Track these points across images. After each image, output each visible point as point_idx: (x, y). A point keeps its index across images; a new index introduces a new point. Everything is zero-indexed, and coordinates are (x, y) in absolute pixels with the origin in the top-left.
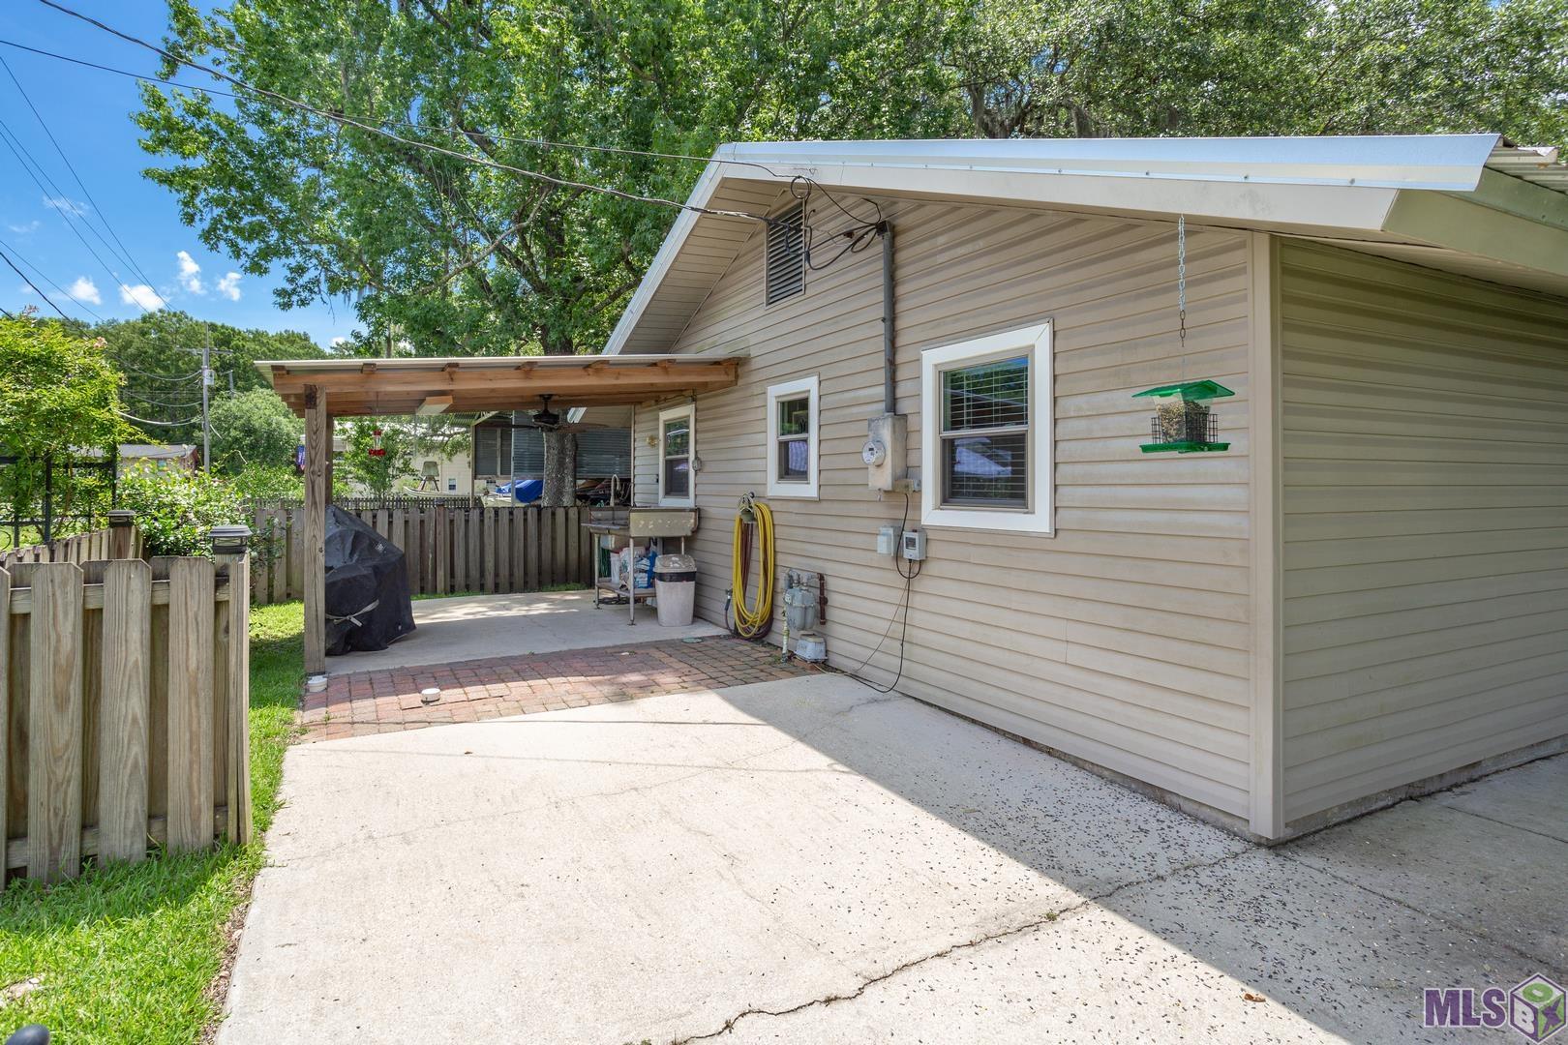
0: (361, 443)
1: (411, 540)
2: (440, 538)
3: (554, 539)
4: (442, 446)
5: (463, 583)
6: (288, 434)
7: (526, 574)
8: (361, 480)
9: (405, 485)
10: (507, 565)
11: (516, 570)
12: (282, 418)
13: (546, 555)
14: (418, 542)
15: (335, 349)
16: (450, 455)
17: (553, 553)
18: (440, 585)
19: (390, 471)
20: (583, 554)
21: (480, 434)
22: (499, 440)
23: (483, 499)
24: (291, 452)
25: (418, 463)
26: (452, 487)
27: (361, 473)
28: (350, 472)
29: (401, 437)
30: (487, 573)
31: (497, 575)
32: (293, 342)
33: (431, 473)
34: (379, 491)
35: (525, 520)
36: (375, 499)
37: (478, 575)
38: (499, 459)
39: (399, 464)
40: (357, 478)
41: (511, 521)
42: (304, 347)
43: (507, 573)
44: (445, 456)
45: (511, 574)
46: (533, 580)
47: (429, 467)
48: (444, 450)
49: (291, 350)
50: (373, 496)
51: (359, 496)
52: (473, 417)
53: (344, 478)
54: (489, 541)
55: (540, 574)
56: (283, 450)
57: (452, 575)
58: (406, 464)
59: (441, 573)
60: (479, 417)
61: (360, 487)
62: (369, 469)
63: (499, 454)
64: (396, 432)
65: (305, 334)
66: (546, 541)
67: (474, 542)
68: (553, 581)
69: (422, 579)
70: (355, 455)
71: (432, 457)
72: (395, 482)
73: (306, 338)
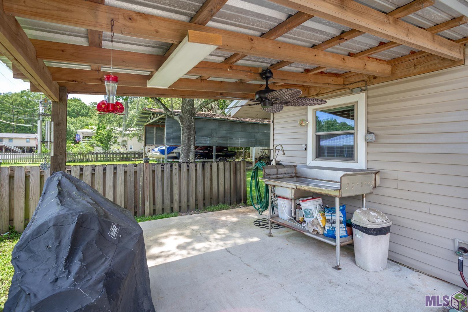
0: (98, 133)
1: (128, 184)
2: (147, 182)
3: (211, 180)
4: (128, 135)
5: (160, 208)
6: (73, 130)
7: (196, 200)
8: (99, 146)
9: (115, 148)
10: (186, 196)
11: (191, 198)
12: (70, 125)
13: (207, 189)
14: (133, 184)
15: (91, 104)
16: (131, 138)
17: (211, 188)
18: (147, 211)
19: (110, 143)
20: (226, 188)
21: (148, 129)
22: (155, 131)
23: (148, 154)
24: (74, 136)
25: (120, 140)
26: (131, 148)
27: (99, 143)
28: (94, 143)
29: (114, 131)
30: (174, 201)
31: (180, 202)
32: (76, 101)
33: (124, 144)
34: (105, 150)
35: (196, 170)
36: (104, 153)
37: (169, 203)
38: (155, 138)
39: (113, 140)
40: (97, 145)
41: (188, 170)
42: (79, 103)
43: (186, 201)
44: (129, 138)
45: (188, 201)
46: (201, 204)
47: (123, 142)
48: (129, 136)
49: (75, 104)
50: (103, 152)
51: (97, 152)
52: (145, 122)
53: (92, 145)
54: (176, 182)
55: (204, 199)
56: (71, 136)
57: (154, 203)
58: (116, 140)
59: (147, 203)
60: (148, 122)
61: (98, 148)
62: (102, 142)
63: (155, 136)
64: (112, 129)
65: (80, 99)
66: (207, 181)
67: (167, 183)
68: (211, 203)
69: (135, 207)
70: (96, 137)
71: (125, 138)
72: (111, 147)
73: (80, 100)
